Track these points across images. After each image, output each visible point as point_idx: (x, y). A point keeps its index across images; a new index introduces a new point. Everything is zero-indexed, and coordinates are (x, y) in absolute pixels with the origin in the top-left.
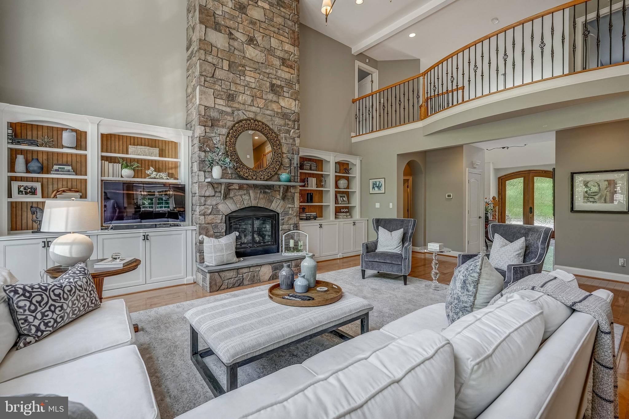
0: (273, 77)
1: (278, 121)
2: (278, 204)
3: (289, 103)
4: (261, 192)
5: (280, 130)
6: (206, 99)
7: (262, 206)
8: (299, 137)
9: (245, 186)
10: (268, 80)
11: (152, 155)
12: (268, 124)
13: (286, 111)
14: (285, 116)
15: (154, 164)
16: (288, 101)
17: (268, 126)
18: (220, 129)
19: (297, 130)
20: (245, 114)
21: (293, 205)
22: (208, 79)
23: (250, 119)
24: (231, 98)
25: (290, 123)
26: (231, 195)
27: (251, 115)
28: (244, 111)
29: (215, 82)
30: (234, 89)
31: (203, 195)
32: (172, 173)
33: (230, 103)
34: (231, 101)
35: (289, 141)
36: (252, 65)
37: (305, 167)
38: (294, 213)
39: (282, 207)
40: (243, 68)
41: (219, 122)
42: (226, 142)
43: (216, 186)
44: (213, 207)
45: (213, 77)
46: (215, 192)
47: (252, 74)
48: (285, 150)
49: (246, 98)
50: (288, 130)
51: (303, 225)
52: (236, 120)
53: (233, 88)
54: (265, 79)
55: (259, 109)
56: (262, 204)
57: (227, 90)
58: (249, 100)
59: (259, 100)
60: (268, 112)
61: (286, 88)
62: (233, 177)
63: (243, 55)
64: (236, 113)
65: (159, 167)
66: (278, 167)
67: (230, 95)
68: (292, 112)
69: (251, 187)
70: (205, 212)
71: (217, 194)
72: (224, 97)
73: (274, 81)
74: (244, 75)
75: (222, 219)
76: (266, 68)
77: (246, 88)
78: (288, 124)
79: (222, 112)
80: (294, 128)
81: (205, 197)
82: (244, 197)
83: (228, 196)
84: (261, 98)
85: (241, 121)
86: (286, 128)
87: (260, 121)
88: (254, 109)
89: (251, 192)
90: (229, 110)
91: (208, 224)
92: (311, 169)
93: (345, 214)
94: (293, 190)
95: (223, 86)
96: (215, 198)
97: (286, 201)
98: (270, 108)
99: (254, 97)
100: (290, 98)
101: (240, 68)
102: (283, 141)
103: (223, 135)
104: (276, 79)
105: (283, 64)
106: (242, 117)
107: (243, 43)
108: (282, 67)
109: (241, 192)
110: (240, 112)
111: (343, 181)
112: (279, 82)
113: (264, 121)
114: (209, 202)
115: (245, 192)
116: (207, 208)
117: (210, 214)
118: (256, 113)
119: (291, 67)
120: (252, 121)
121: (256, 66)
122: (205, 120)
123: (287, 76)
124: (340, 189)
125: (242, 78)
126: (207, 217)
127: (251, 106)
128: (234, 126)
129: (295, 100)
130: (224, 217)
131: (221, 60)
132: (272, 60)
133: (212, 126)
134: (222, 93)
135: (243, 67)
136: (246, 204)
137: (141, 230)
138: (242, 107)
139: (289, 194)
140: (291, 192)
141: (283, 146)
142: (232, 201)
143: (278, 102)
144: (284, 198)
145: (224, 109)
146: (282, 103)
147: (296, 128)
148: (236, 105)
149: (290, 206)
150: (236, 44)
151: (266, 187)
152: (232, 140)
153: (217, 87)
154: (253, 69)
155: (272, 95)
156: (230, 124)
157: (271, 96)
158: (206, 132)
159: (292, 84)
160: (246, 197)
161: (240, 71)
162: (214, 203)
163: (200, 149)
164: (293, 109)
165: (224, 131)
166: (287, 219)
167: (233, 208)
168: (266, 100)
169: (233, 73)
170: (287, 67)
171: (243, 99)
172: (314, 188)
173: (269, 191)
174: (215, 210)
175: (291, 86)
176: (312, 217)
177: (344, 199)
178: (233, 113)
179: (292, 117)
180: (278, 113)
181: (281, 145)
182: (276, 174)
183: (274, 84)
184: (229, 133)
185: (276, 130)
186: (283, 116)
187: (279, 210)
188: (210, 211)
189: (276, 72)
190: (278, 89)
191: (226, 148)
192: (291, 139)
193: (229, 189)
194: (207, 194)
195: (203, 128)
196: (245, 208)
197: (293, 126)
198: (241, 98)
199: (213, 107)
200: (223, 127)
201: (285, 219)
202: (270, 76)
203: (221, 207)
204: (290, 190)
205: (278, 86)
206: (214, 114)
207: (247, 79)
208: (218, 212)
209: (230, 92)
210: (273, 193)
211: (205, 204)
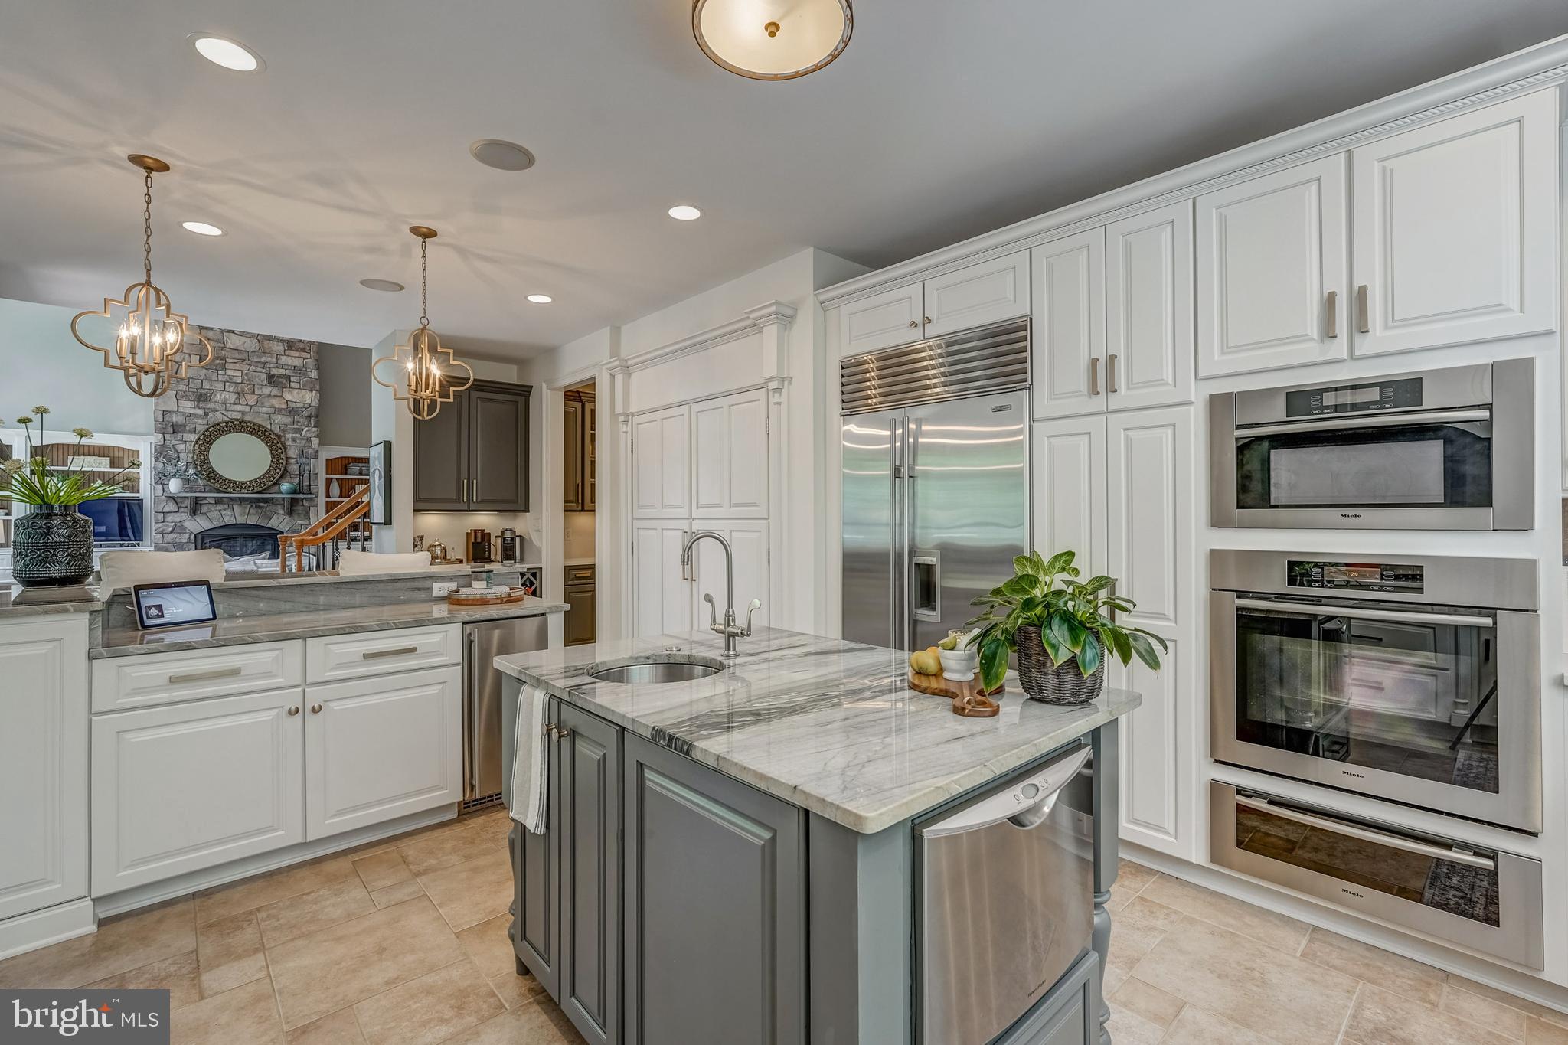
0: (272, 366)
1: (279, 419)
2: (280, 521)
3: (301, 395)
4: (252, 506)
5: (284, 431)
6: (164, 402)
7: (255, 523)
8: (317, 436)
9: (225, 499)
10: (264, 371)
11: (103, 465)
12: (264, 424)
13: (294, 405)
14: (292, 412)
15: (101, 475)
16: (298, 393)
17: (263, 427)
18: (187, 435)
19: (313, 429)
20: (225, 415)
23: (232, 420)
24: (202, 398)
25: (300, 419)
26: (205, 509)
27: (236, 416)
28: (223, 412)
29: (178, 381)
30: (208, 387)
31: (160, 511)
32: (132, 484)
33: (202, 404)
34: (203, 401)
35: (301, 443)
36: (237, 356)
37: (349, 471)
39: (286, 523)
40: (222, 361)
41: (185, 427)
42: (194, 450)
43: (179, 500)
44: (177, 524)
46: (179, 507)
47: (238, 366)
48: (293, 453)
49: (227, 396)
50: (298, 429)
52: (211, 423)
53: (206, 385)
54: (259, 369)
55: (248, 408)
56: (252, 520)
57: (197, 389)
58: (232, 398)
59: (248, 397)
60: (264, 410)
61: (294, 377)
62: (207, 490)
63: (223, 345)
64: (211, 415)
65: (109, 480)
66: (277, 476)
67: (201, 395)
68: (306, 406)
69: (236, 501)
70: (164, 530)
71: (181, 510)
72: (192, 398)
73: (274, 371)
74: (224, 368)
75: (190, 537)
76: (260, 357)
77: (227, 383)
78: (299, 422)
79: (188, 416)
80: (308, 426)
81: (164, 512)
82: (223, 513)
83: (198, 512)
84: (253, 393)
85: (218, 424)
86: (295, 426)
87: (249, 422)
88: (240, 408)
89: (235, 507)
90: (200, 412)
91: (169, 543)
94: (306, 504)
95: (191, 385)
96: (178, 514)
97: (296, 517)
98: (266, 404)
99: (239, 394)
100: (302, 389)
101: (218, 361)
102: (289, 443)
103: (192, 442)
104: (277, 367)
105: (290, 348)
106: (220, 418)
108: (287, 352)
109: (220, 507)
110: (218, 414)
112: (282, 372)
113: (258, 421)
114: (170, 518)
115: (226, 506)
117: (172, 532)
118: (243, 413)
119: (303, 350)
120: (236, 423)
121: (245, 356)
122: (164, 426)
123: (298, 362)
125: (220, 372)
126: (166, 535)
127: (235, 404)
128: (207, 430)
129: (311, 391)
130: (193, 536)
131: (187, 356)
132: (271, 345)
133: (174, 432)
134: (188, 394)
135: (221, 359)
136: (228, 521)
138: (220, 406)
140: (303, 505)
141: (290, 449)
142: (205, 517)
143: (281, 396)
144: (290, 512)
145: (192, 411)
146: (288, 396)
147: (312, 425)
148: (211, 405)
149: (301, 522)
151: (259, 501)
152: (203, 448)
153: (182, 387)
154: (239, 360)
155: (270, 388)
156: (201, 428)
157: (267, 390)
158: (165, 440)
159: (306, 371)
160: (229, 513)
161: (217, 365)
162: (178, 520)
163: (157, 459)
164: (308, 402)
165: (193, 437)
167: (207, 525)
168: (260, 395)
170: (297, 351)
171: (223, 397)
173: (266, 505)
174: (178, 528)
175: (304, 374)
178: (206, 415)
179: (306, 413)
180: (280, 410)
181: (285, 449)
182: (275, 483)
183: (274, 375)
184: (199, 439)
185: (277, 430)
186: (290, 412)
187: (282, 528)
188: (171, 529)
189: (277, 359)
190: (281, 380)
191: (193, 457)
192: (304, 439)
193: (201, 504)
194: (166, 509)
195: (160, 436)
196: (226, 525)
198: (219, 397)
199: (176, 410)
200: (190, 432)
202: (268, 365)
203: (187, 524)
204: (301, 503)
205: (280, 376)
206: (177, 419)
207: (229, 372)
208: (183, 530)
209: (202, 391)
210: (272, 508)
211: (164, 522)
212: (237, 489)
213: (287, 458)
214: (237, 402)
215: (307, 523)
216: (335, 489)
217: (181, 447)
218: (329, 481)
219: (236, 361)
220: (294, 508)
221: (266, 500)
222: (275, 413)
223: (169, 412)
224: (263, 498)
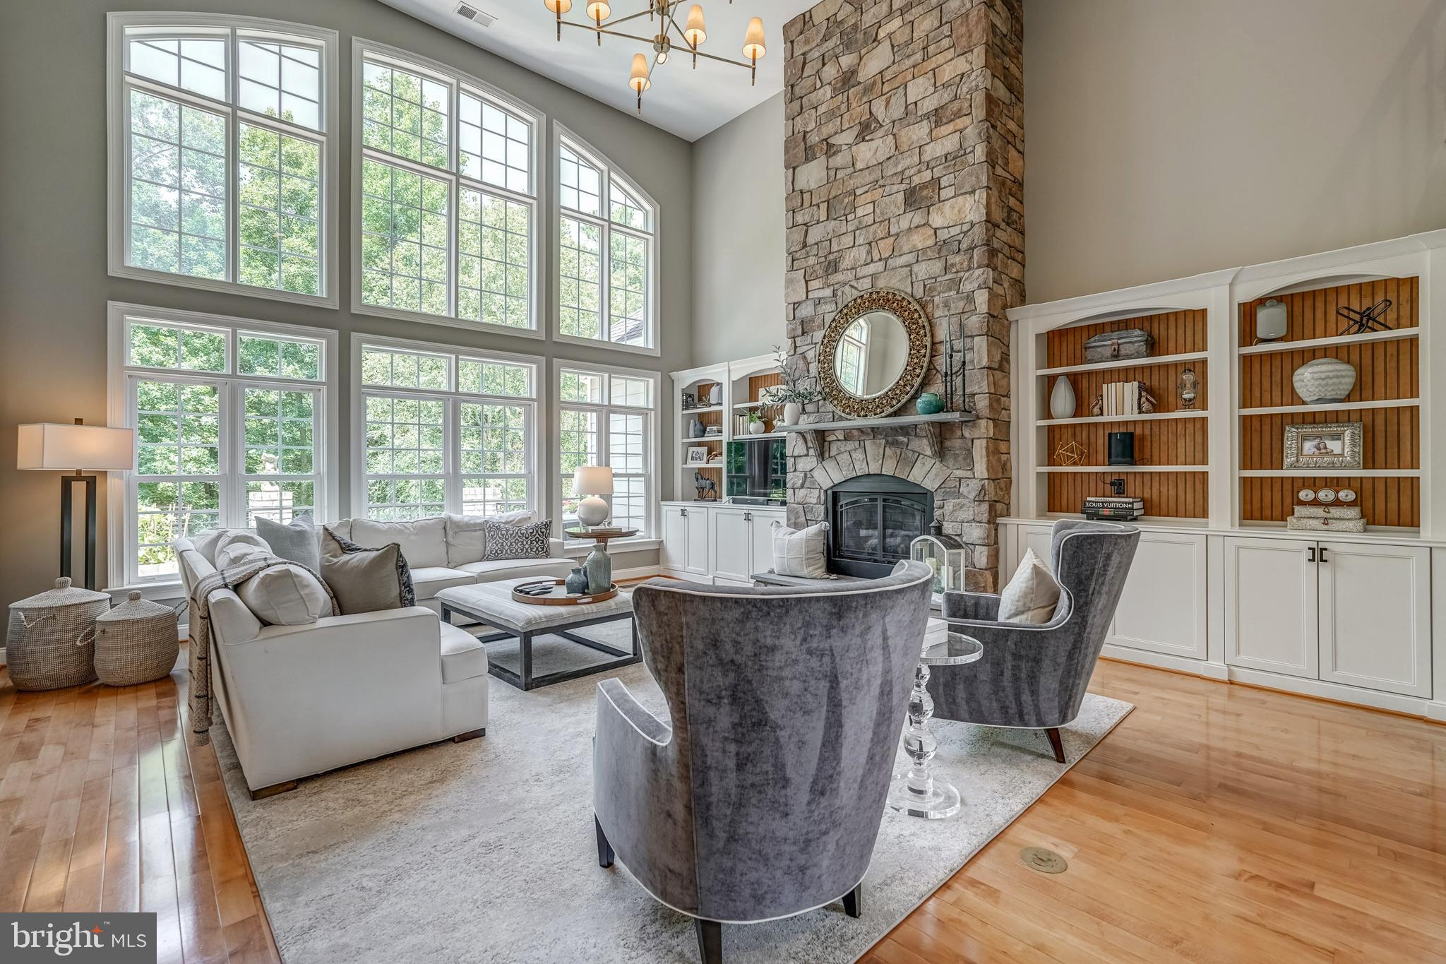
0: (913, 171)
1: (926, 269)
2: (926, 469)
3: (956, 210)
4: (887, 442)
5: (931, 290)
6: (794, 290)
7: (893, 474)
9: (855, 433)
10: (902, 187)
12: (902, 287)
13: (943, 235)
14: (943, 249)
16: (953, 207)
17: (901, 292)
18: (815, 334)
19: (977, 271)
20: (856, 288)
21: (969, 472)
22: (798, 255)
23: (862, 293)
24: (831, 268)
25: (957, 259)
26: (833, 450)
27: (865, 284)
28: (851, 283)
29: (807, 253)
30: (836, 249)
31: (792, 454)
33: (831, 278)
34: (832, 274)
35: (956, 308)
36: (868, 178)
38: (969, 492)
39: (936, 475)
40: (851, 198)
41: (814, 322)
44: (806, 475)
45: (805, 245)
46: (808, 449)
47: (869, 197)
48: (943, 331)
49: (858, 255)
50: (954, 280)
51: (1030, 529)
52: (839, 307)
53: (835, 246)
54: (895, 188)
55: (882, 263)
56: (890, 469)
57: (825, 257)
58: (864, 254)
59: (881, 245)
60: (903, 261)
61: (945, 178)
62: (836, 417)
63: (852, 170)
64: (840, 293)
66: (918, 381)
67: (830, 263)
68: (965, 228)
69: (868, 434)
70: (795, 483)
72: (820, 273)
73: (916, 180)
74: (854, 209)
75: (819, 496)
76: (896, 165)
77: (857, 232)
78: (954, 266)
79: (818, 302)
80: (971, 268)
81: (795, 457)
82: (854, 455)
83: (827, 455)
84: (889, 235)
85: (847, 306)
86: (949, 276)
87: (882, 290)
88: (871, 269)
89: (868, 443)
90: (828, 292)
92: (1116, 356)
93: (1319, 511)
94: (966, 433)
95: (820, 253)
97: (951, 462)
98: (906, 248)
99: (872, 244)
100: (959, 195)
101: (846, 201)
102: (938, 313)
104: (919, 171)
105: (938, 124)
106: (848, 295)
107: (850, 146)
108: (936, 132)
109: (850, 445)
110: (847, 289)
111: (1316, 369)
112: (927, 176)
113: (894, 283)
115: (857, 445)
116: (798, 477)
117: (802, 486)
118: (875, 277)
119: (959, 114)
120: (866, 296)
121: (877, 173)
122: (793, 326)
124: (1304, 403)
125: (850, 217)
126: (797, 491)
127: (867, 264)
128: (835, 319)
129: (975, 191)
130: (822, 494)
131: (815, 209)
132: (911, 133)
133: (803, 334)
134: (817, 268)
135: (850, 194)
136: (861, 469)
137: (745, 506)
138: (849, 276)
139: (957, 443)
140: (963, 437)
141: (941, 324)
142: (834, 463)
143: (927, 224)
144: (941, 452)
145: (821, 294)
146: (937, 220)
147: (976, 266)
149: (959, 473)
150: (838, 160)
151: (897, 431)
152: (829, 349)
154: (869, 186)
155: (910, 216)
156: (829, 318)
157: (907, 221)
158: (795, 347)
159: (965, 154)
160: (860, 455)
161: (846, 206)
164: (971, 216)
166: (951, 508)
167: (838, 478)
168: (898, 234)
169: (835, 219)
170: (950, 121)
171: (852, 258)
172: (1131, 414)
173: (906, 440)
174: (808, 480)
175: (962, 162)
176: (1106, 512)
177: (1335, 446)
178: (835, 295)
179: (966, 243)
180: (925, 251)
181: (932, 326)
182: (912, 397)
183: (916, 187)
185: (919, 293)
186: (940, 251)
187: (930, 485)
188: (801, 481)
189: (922, 154)
190: (925, 193)
192: (962, 299)
193: (830, 442)
194: (796, 452)
195: (791, 341)
196: (857, 477)
197: (965, 264)
198: (846, 263)
199: (804, 298)
200: (819, 328)
201: (945, 506)
202: (907, 173)
203: (816, 474)
204: (959, 433)
205: (924, 186)
206: (806, 311)
207: (860, 212)
208: (815, 485)
209: (831, 257)
210: (916, 444)
211: (795, 470)
212: (862, 413)
213: (933, 344)
214: (869, 261)
215: (969, 474)
216: (1063, 399)
217: (810, 355)
218: (1048, 385)
219: (866, 188)
220: (948, 444)
221: (905, 430)
222: (917, 261)
223: (799, 303)
224: (902, 428)
